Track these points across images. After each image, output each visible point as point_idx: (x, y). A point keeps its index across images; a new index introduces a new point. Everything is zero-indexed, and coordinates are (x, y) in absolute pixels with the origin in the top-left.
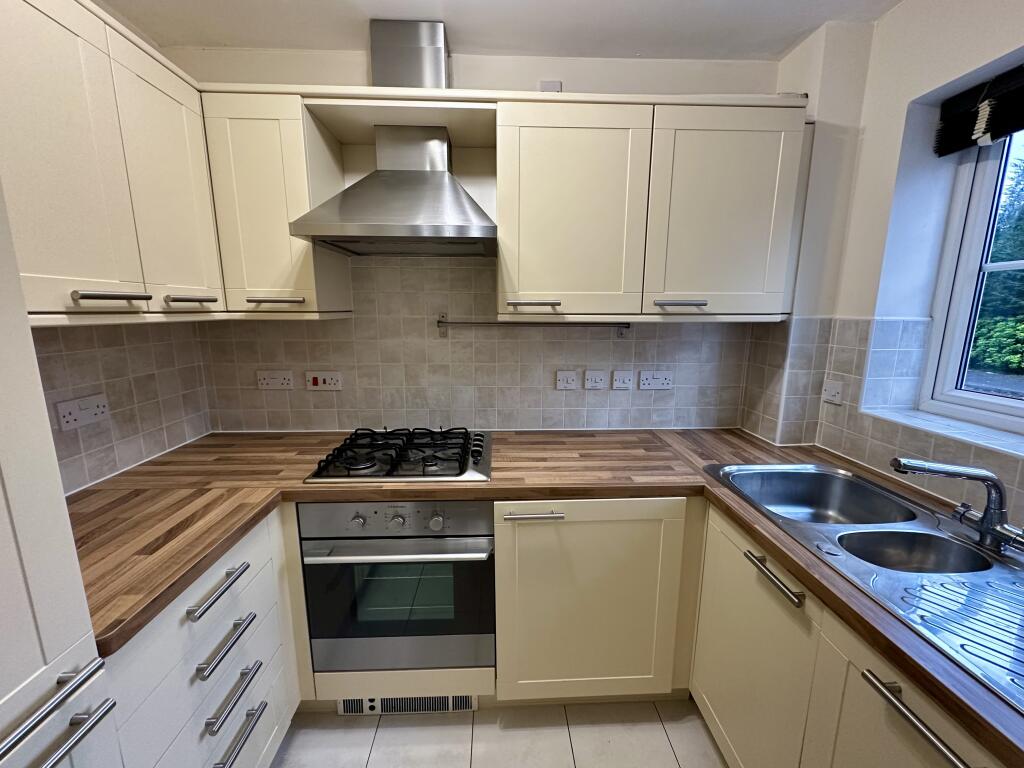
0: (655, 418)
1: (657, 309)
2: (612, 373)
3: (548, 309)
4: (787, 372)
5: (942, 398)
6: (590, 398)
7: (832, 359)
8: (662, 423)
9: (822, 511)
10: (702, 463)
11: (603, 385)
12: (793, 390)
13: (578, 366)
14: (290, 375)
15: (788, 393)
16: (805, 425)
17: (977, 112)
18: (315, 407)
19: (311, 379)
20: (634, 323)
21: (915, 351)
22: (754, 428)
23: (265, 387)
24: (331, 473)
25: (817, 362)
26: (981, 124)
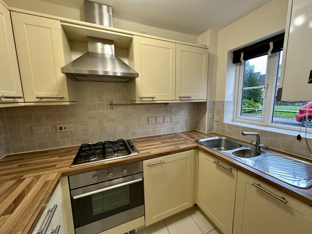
0: (175, 129)
1: (179, 99)
2: (164, 117)
3: (151, 99)
4: (207, 114)
5: (238, 118)
6: (158, 125)
7: (216, 110)
8: (177, 131)
9: (220, 148)
10: (193, 140)
11: (161, 121)
12: (208, 118)
13: (154, 116)
14: (49, 127)
15: (208, 120)
16: (211, 128)
17: (241, 55)
18: (61, 138)
19: (59, 128)
20: (169, 103)
21: (232, 107)
22: (199, 129)
23: (36, 132)
24: (80, 162)
25: (212, 111)
26: (242, 58)
